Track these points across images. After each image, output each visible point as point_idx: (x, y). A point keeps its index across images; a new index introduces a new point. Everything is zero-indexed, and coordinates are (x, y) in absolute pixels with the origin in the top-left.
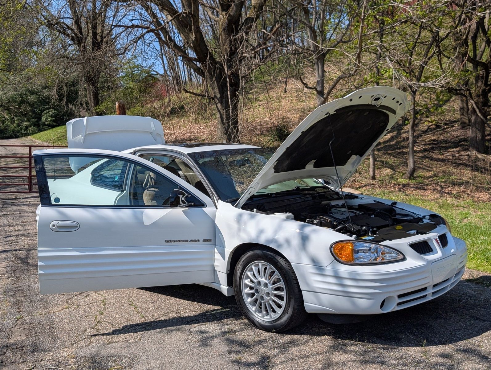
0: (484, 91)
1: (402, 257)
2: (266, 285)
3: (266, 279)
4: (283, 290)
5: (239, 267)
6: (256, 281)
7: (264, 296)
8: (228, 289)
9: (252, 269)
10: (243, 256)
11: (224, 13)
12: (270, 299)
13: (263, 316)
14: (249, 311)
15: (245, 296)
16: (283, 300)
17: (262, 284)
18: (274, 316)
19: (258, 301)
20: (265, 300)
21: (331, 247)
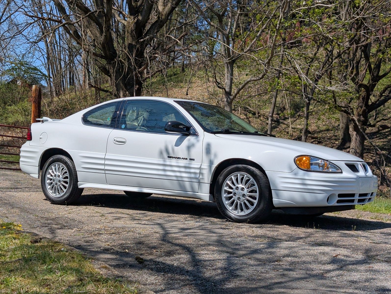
0: (364, 111)
1: (340, 171)
2: (243, 189)
3: (243, 185)
4: (256, 192)
5: (221, 178)
6: (234, 187)
7: (241, 197)
8: (210, 196)
9: (231, 178)
10: (225, 170)
11: (132, 17)
12: (245, 199)
13: (238, 212)
14: (227, 210)
15: (224, 200)
16: (256, 200)
17: (240, 189)
18: (247, 212)
19: (235, 201)
20: (241, 200)
21: (294, 159)
